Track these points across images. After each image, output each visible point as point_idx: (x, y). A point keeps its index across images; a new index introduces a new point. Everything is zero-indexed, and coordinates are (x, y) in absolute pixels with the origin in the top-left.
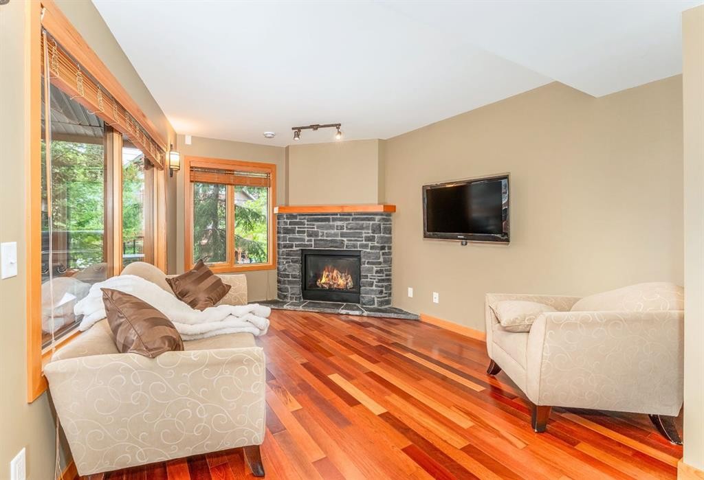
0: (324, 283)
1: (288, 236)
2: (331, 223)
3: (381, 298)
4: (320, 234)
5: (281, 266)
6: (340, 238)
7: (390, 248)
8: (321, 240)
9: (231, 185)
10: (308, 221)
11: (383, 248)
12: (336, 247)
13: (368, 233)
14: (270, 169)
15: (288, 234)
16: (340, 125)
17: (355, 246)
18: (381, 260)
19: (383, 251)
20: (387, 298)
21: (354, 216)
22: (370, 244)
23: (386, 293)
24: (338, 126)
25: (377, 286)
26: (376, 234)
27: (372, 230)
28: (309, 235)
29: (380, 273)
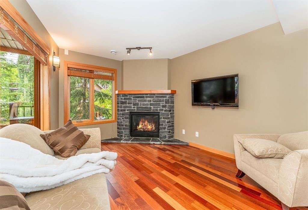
0: (140, 128)
1: (123, 105)
2: (145, 99)
3: (169, 135)
4: (139, 104)
5: (119, 121)
6: (149, 106)
7: (173, 111)
8: (140, 107)
9: (92, 78)
10: (133, 98)
11: (170, 111)
12: (147, 111)
13: (163, 104)
14: (113, 71)
16: (151, 48)
17: (157, 110)
18: (170, 116)
19: (171, 112)
20: (172, 135)
21: (156, 95)
22: (164, 109)
23: (172, 132)
25: (167, 129)
26: (167, 104)
27: (165, 102)
28: (134, 105)
29: (169, 123)
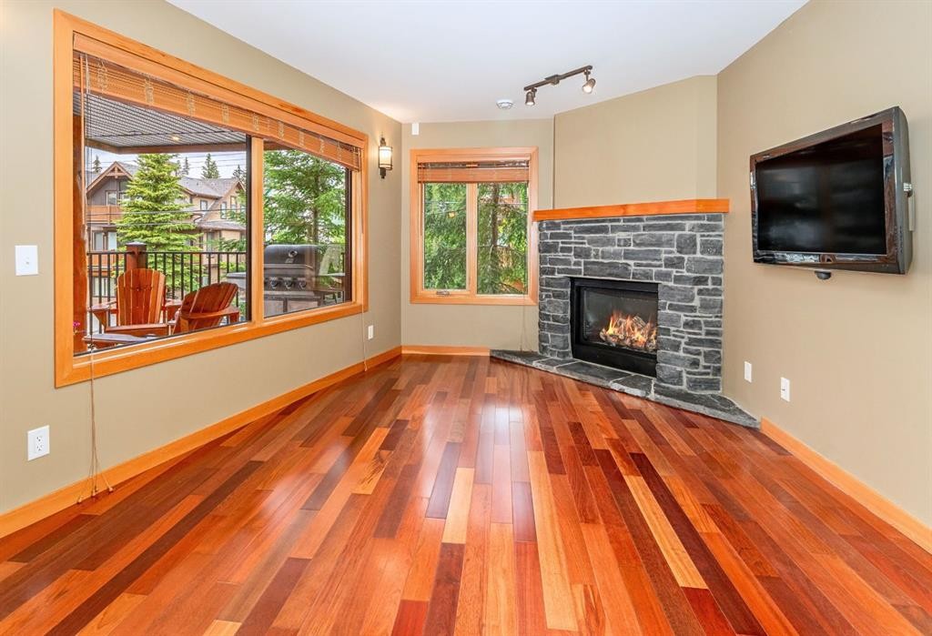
0: (611, 336)
1: (552, 256)
2: (610, 235)
3: (694, 374)
4: (593, 253)
6: (623, 261)
7: (717, 281)
8: (594, 263)
10: (575, 232)
11: (700, 281)
12: (616, 276)
13: (671, 252)
15: (550, 252)
16: (591, 68)
17: (647, 275)
18: (696, 302)
19: (700, 287)
20: (711, 377)
21: (646, 223)
22: (674, 272)
23: (705, 367)
24: (586, 70)
25: (686, 351)
26: (686, 254)
27: (678, 247)
28: (577, 255)
29: (691, 327)
